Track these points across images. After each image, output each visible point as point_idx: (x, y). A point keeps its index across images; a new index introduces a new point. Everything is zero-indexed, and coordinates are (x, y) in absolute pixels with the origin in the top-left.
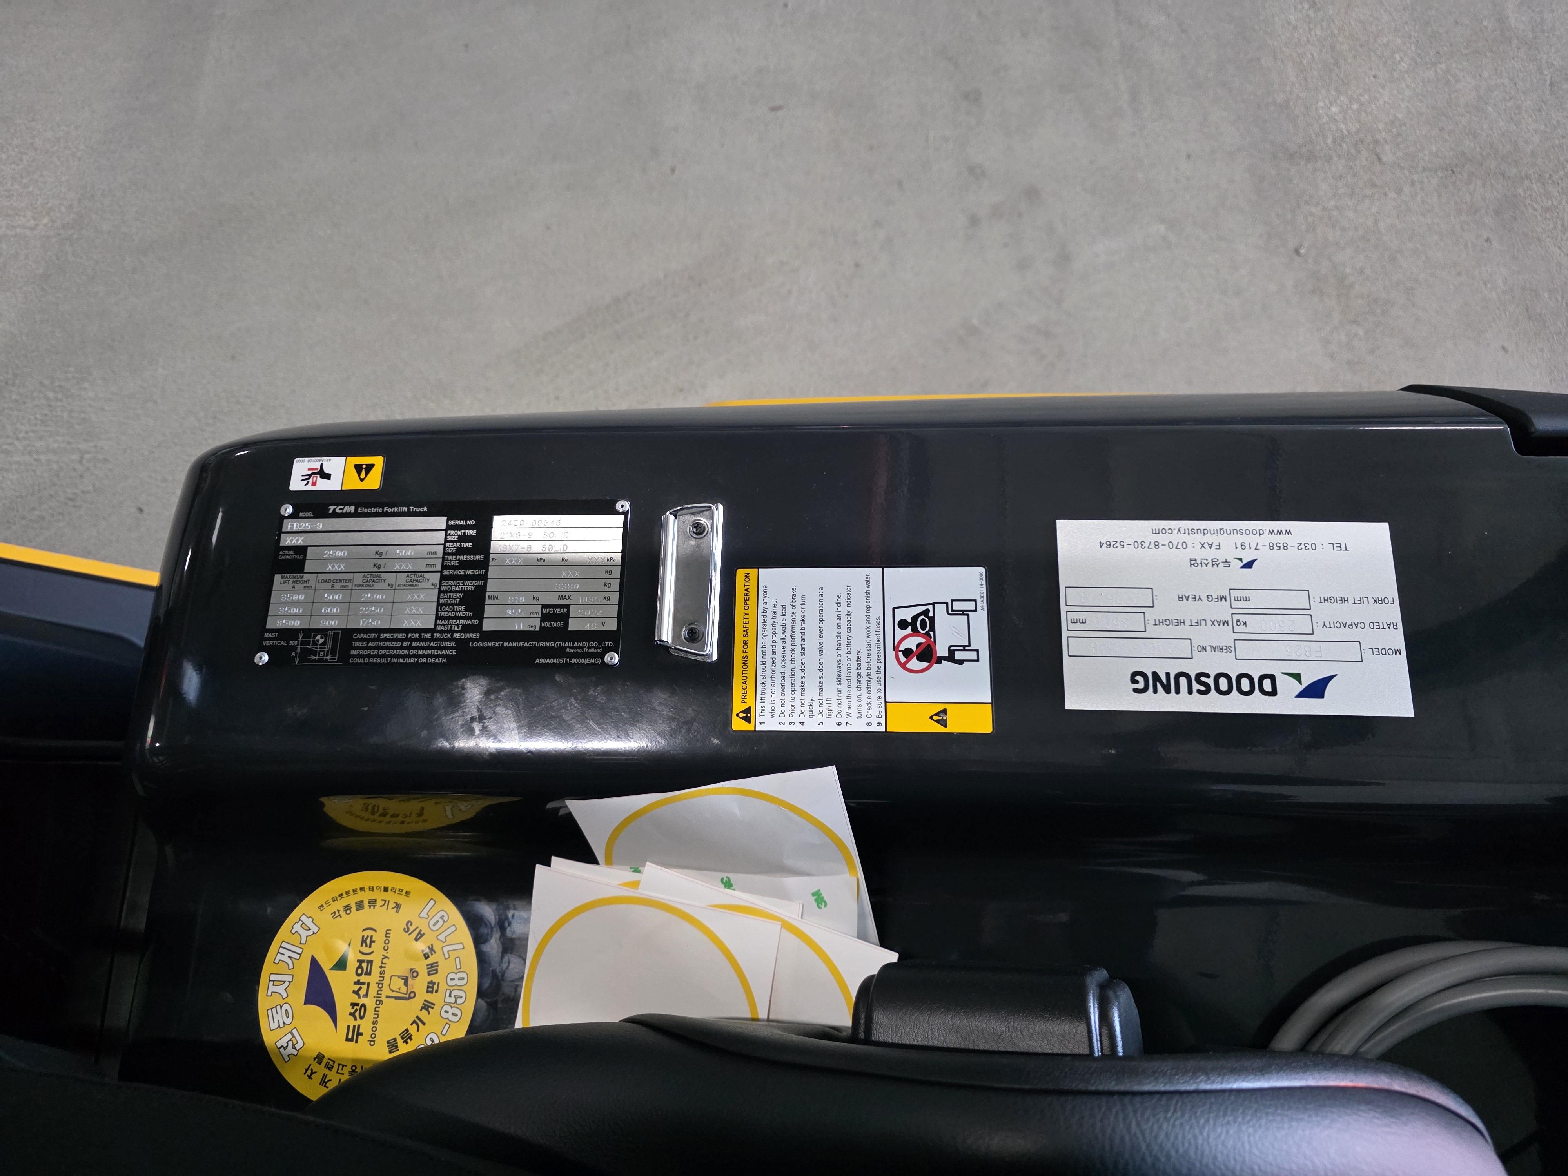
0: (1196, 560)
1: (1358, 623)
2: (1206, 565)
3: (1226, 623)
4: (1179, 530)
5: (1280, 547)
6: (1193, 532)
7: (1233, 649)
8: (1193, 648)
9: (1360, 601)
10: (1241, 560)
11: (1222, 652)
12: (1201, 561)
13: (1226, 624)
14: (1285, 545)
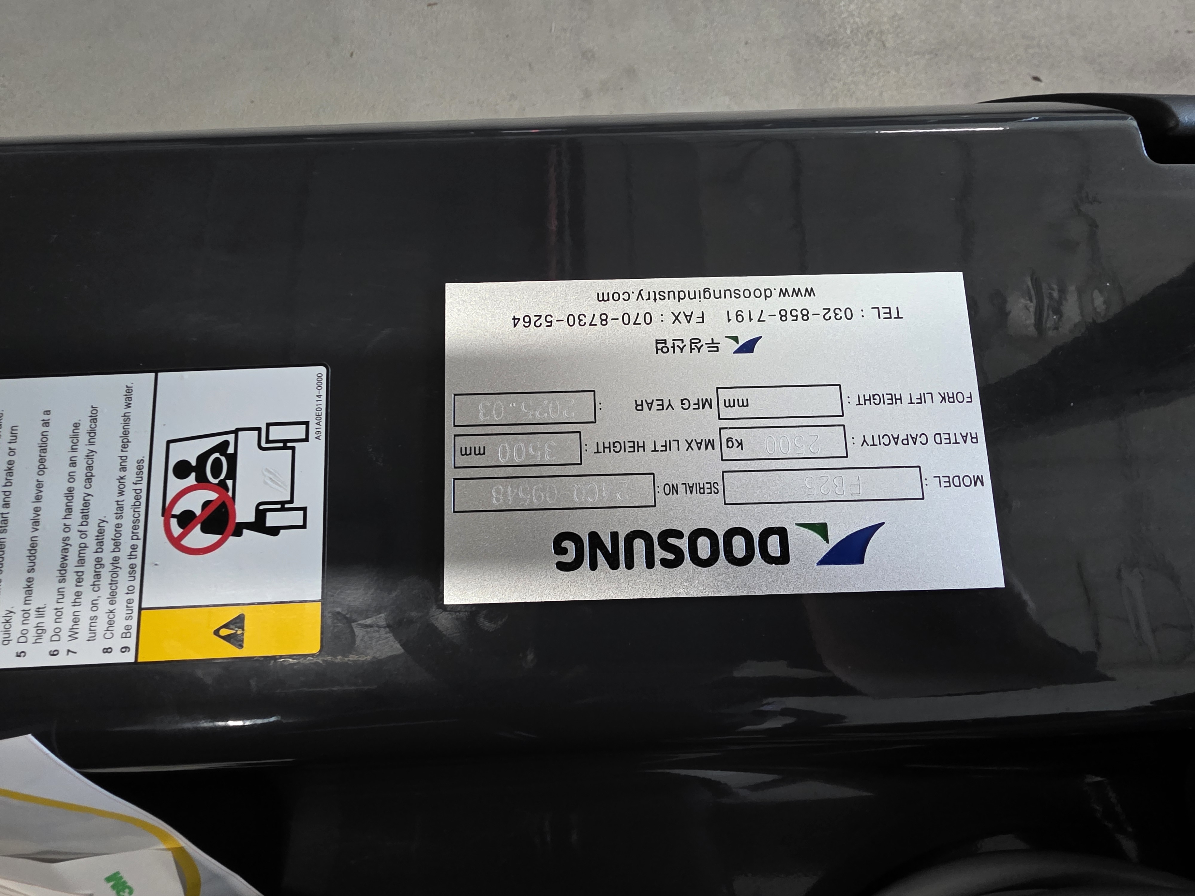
0: (665, 342)
1: (917, 435)
2: (682, 350)
3: (710, 444)
4: (640, 294)
5: (797, 316)
6: (662, 296)
7: (720, 488)
8: (657, 490)
9: (921, 399)
10: (736, 339)
11: (704, 493)
12: (674, 343)
13: (710, 446)
14: (805, 312)
